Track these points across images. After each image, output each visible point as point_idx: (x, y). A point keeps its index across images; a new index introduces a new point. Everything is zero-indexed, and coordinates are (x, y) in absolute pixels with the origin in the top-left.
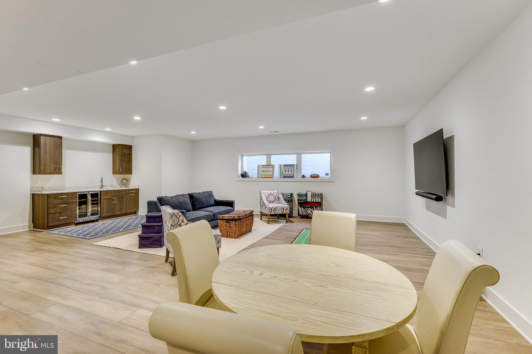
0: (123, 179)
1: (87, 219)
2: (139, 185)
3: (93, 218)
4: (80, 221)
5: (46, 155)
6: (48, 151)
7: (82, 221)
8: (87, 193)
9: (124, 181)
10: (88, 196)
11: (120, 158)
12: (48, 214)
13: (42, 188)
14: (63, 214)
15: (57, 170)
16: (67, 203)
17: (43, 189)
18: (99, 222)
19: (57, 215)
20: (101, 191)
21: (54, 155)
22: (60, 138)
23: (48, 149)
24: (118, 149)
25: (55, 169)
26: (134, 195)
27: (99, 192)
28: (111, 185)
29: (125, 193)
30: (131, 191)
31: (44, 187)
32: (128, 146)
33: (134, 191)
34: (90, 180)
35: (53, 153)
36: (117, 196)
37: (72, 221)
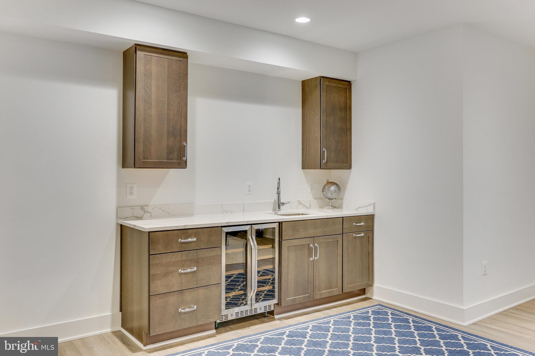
0: (328, 183)
1: (246, 311)
2: (374, 204)
3: (261, 307)
4: (230, 318)
6: (154, 97)
7: (234, 317)
8: (247, 228)
9: (333, 188)
10: (250, 238)
11: (324, 118)
12: (149, 296)
13: (142, 207)
14: (188, 296)
15: (175, 155)
16: (197, 262)
17: (145, 212)
18: (274, 319)
19: (173, 299)
20: (280, 224)
21: (168, 109)
22: (183, 55)
23: (153, 90)
24: (317, 93)
25: (170, 151)
26: (363, 234)
27: (276, 225)
28: (298, 201)
29: (340, 228)
30: (354, 224)
31: (147, 206)
32: (343, 82)
33: (363, 224)
34: (249, 186)
35: (166, 102)
36: (320, 238)
37: (209, 320)
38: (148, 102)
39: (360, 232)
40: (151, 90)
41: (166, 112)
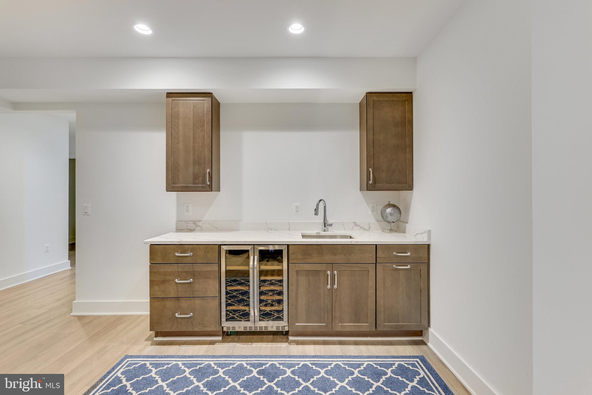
0: (388, 204)
2: (429, 232)
3: (266, 326)
4: (238, 330)
5: (178, 143)
6: (181, 133)
7: (242, 330)
8: (249, 247)
9: (388, 210)
10: (251, 257)
14: (184, 304)
15: (200, 179)
16: (193, 274)
17: (197, 226)
19: (169, 304)
20: (289, 246)
21: (194, 142)
22: (207, 95)
23: (181, 127)
25: (195, 177)
26: (409, 267)
27: (284, 247)
28: (354, 222)
29: (372, 257)
30: (394, 253)
31: (200, 221)
32: (399, 94)
33: (409, 254)
34: (297, 207)
35: (192, 136)
36: (342, 265)
37: (206, 328)
38: (176, 138)
39: (405, 264)
40: (179, 128)
41: (192, 144)
